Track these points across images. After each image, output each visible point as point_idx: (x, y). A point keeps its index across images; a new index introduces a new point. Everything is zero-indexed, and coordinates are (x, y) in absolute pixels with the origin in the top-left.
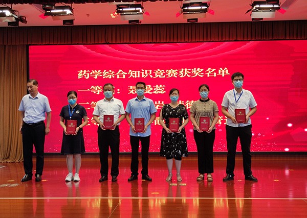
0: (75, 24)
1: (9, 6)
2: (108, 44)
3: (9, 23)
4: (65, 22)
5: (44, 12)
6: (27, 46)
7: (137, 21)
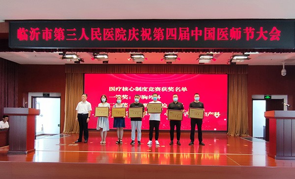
0: (109, 63)
1: (75, 53)
2: (125, 73)
3: (75, 62)
4: (104, 62)
5: (93, 57)
6: (84, 74)
7: (141, 62)
